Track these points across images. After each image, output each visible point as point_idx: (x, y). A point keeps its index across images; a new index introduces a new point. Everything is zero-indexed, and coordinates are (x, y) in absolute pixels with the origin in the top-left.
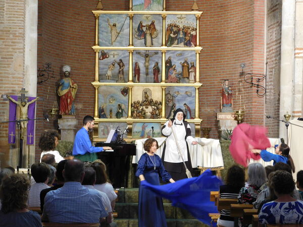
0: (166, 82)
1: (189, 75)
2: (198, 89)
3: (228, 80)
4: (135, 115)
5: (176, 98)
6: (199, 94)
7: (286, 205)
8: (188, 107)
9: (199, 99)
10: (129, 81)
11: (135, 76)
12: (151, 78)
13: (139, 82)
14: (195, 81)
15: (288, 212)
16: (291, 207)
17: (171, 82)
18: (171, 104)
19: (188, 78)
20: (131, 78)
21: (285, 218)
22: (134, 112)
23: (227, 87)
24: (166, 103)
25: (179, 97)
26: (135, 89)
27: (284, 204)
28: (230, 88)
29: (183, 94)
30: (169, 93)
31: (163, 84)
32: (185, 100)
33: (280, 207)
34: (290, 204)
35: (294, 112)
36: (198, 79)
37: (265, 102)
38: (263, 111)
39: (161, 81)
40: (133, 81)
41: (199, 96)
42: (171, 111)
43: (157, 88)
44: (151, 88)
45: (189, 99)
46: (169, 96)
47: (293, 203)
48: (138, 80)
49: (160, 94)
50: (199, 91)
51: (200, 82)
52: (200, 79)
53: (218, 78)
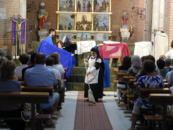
0: (94, 12)
1: (106, 8)
2: (111, 15)
3: (126, 11)
4: (78, 29)
5: (99, 20)
6: (111, 18)
7: (151, 78)
8: (105, 25)
9: (111, 21)
10: (75, 11)
11: (78, 8)
12: (86, 9)
13: (80, 11)
15: (152, 82)
16: (153, 79)
17: (97, 12)
18: (96, 23)
19: (105, 10)
20: (76, 10)
21: (150, 85)
22: (77, 27)
23: (125, 14)
24: (94, 23)
25: (100, 20)
26: (78, 15)
27: (150, 77)
28: (127, 15)
29: (103, 18)
30: (95, 18)
31: (92, 12)
32: (103, 21)
33: (148, 79)
34: (153, 78)
35: (159, 28)
36: (110, 11)
37: (144, 22)
38: (143, 27)
39: (92, 11)
40: (77, 11)
41: (111, 19)
42: (96, 27)
43: (89, 15)
44: (86, 15)
45: (106, 21)
46: (95, 19)
47: (155, 77)
49: (91, 18)
50: (111, 17)
51: (111, 12)
52: (111, 10)
53: (121, 10)
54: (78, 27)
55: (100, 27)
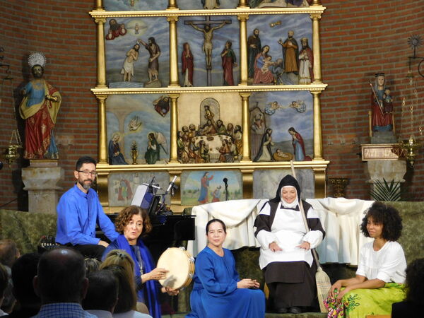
0: (249, 84)
1: (298, 67)
2: (319, 95)
3: (382, 74)
4: (185, 155)
6: (321, 106)
8: (298, 135)
9: (321, 117)
10: (170, 83)
11: (184, 72)
12: (218, 75)
13: (192, 84)
14: (312, 80)
17: (261, 83)
18: (261, 131)
19: (297, 73)
20: (174, 78)
22: (183, 149)
23: (381, 88)
24: (250, 128)
25: (278, 115)
26: (184, 100)
28: (388, 92)
29: (287, 107)
30: (257, 107)
31: (243, 86)
32: (291, 121)
36: (317, 76)
39: (240, 81)
40: (180, 83)
41: (321, 112)
42: (262, 145)
43: (230, 96)
44: (218, 97)
45: (300, 118)
46: (257, 113)
48: (191, 80)
49: (238, 108)
50: (320, 101)
51: (322, 80)
52: (321, 74)
53: (362, 70)
54: (186, 148)
55: (276, 144)
